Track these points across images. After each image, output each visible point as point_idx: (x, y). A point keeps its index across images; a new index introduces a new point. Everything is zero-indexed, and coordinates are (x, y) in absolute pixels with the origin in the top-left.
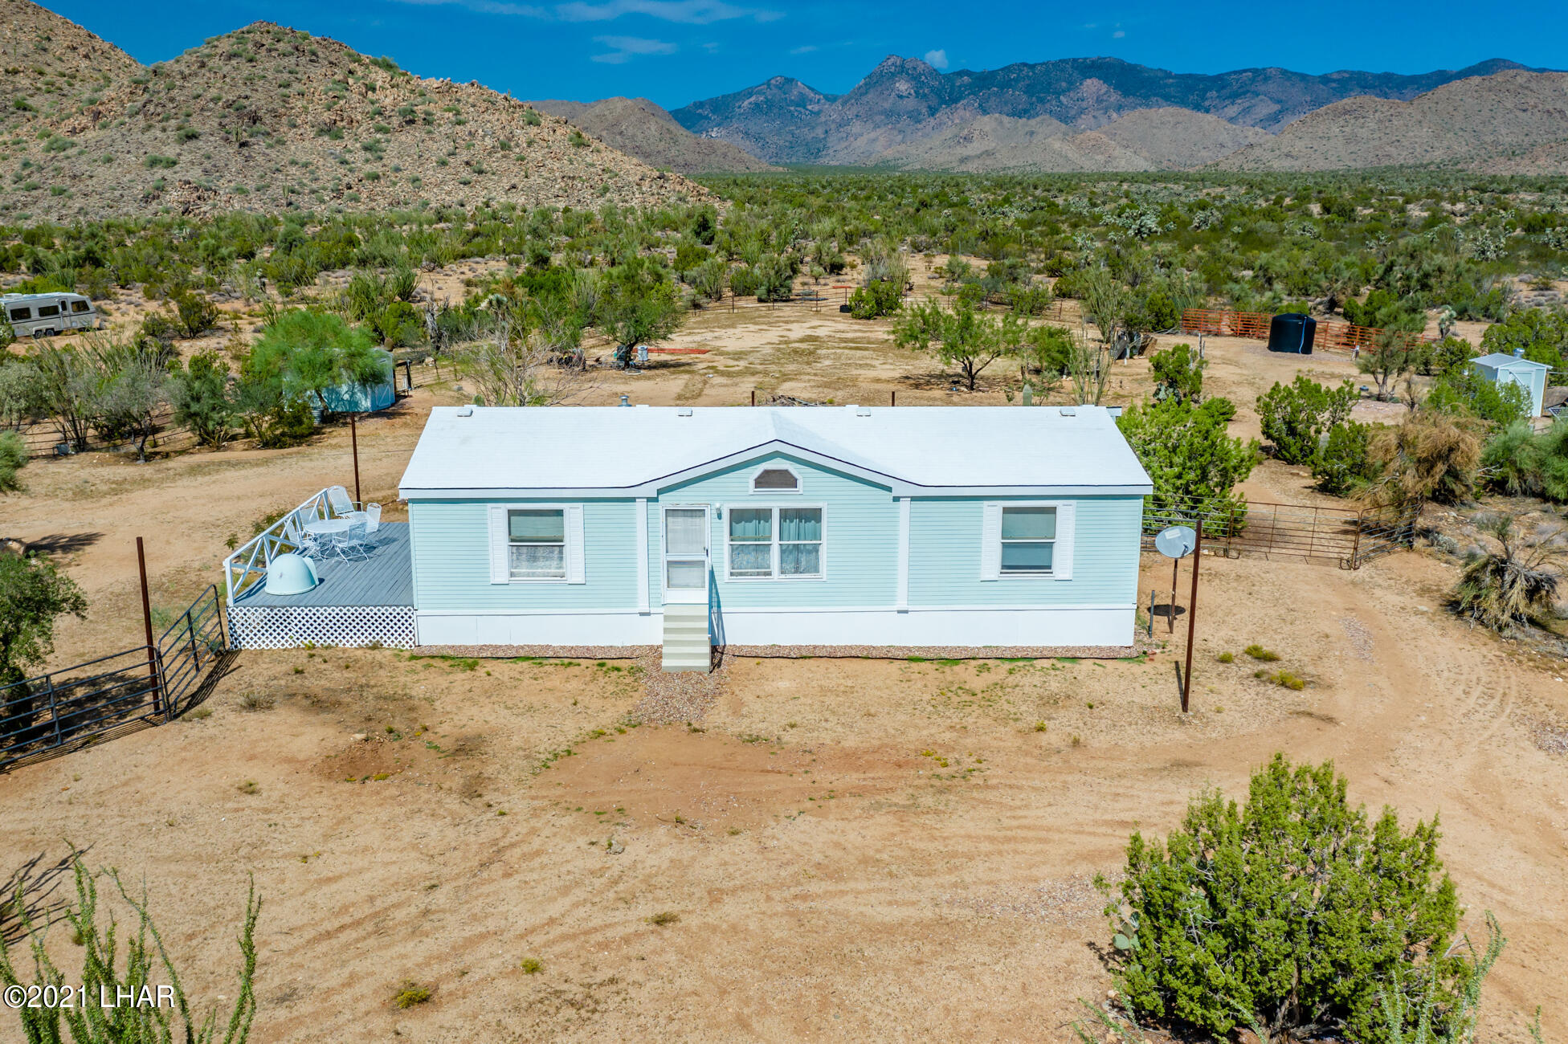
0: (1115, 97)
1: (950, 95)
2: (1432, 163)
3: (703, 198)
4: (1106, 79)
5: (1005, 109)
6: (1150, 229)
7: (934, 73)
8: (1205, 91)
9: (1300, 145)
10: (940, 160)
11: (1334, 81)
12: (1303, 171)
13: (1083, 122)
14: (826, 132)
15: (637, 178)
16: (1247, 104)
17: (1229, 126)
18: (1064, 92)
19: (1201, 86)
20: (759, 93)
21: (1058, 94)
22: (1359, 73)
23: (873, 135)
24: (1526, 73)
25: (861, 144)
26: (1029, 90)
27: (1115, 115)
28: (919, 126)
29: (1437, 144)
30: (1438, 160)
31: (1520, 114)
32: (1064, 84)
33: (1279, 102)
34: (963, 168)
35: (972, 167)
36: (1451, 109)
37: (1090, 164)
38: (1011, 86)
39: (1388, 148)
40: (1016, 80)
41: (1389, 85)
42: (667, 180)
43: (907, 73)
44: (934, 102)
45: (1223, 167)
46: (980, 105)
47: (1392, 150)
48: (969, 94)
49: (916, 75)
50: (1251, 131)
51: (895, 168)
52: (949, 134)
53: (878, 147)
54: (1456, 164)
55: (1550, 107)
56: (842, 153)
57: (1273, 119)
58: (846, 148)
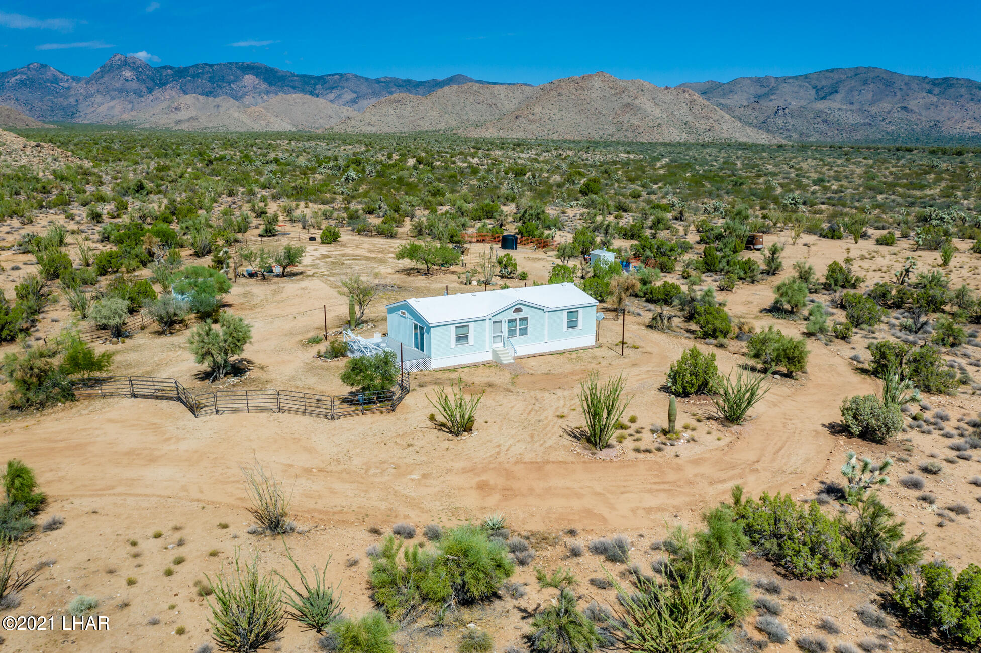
0: (264, 86)
1: (160, 80)
2: (441, 129)
3: (70, 159)
4: (257, 76)
5: (197, 91)
7: (147, 66)
8: (315, 85)
9: (374, 118)
10: (162, 121)
11: (383, 82)
13: (248, 100)
14: (77, 101)
15: (21, 146)
16: (339, 93)
17: (332, 106)
18: (233, 82)
19: (312, 82)
20: (21, 73)
21: (229, 83)
22: (394, 78)
23: (112, 104)
24: (477, 85)
25: (103, 109)
26: (211, 80)
27: (265, 97)
28: (143, 100)
29: (441, 120)
30: (443, 128)
31: (476, 105)
32: (232, 78)
33: (355, 92)
34: (179, 127)
35: (184, 126)
36: (446, 102)
37: (258, 126)
38: (199, 77)
39: (418, 121)
40: (202, 73)
41: (409, 86)
42: (43, 147)
43: (129, 66)
44: (151, 84)
45: (336, 129)
46: (181, 88)
47: (421, 123)
48: (173, 81)
49: (135, 67)
50: (344, 109)
51: (132, 127)
52: (164, 105)
53: (116, 111)
54: (452, 130)
55: (490, 103)
56: (91, 115)
57: (354, 102)
58: (93, 112)
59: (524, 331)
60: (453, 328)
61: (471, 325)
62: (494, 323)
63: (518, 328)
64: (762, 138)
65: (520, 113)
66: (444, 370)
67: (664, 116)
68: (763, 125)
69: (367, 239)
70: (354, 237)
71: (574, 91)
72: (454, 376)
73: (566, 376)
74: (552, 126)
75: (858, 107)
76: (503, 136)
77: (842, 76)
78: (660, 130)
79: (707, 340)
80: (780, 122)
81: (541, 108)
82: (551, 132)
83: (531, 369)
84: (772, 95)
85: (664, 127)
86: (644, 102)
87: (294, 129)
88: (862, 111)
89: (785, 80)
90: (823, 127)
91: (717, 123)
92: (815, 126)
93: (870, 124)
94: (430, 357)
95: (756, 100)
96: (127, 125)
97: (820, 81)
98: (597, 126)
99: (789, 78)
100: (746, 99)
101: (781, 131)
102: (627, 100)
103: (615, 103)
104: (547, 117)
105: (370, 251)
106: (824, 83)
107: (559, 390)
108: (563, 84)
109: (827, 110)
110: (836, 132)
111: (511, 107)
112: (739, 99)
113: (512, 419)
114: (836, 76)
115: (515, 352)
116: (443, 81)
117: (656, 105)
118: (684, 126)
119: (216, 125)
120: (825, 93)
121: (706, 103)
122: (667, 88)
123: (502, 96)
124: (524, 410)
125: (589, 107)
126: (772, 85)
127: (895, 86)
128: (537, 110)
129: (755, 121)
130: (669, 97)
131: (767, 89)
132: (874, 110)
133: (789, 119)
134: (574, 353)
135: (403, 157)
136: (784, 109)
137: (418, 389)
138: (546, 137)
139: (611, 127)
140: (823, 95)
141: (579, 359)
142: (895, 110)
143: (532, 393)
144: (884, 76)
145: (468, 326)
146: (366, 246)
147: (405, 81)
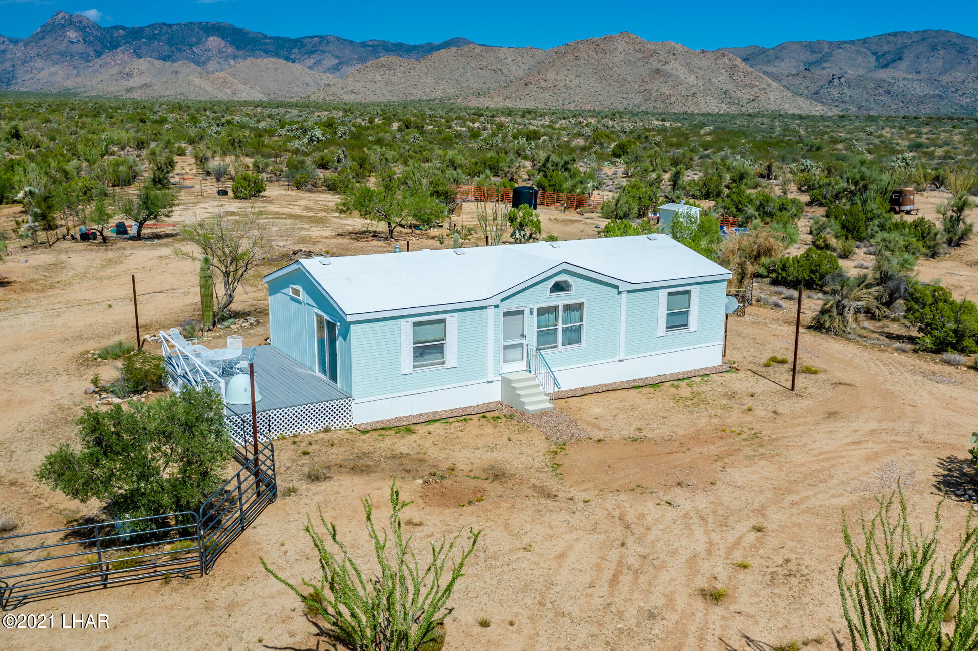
0: (231, 50)
1: (110, 42)
2: (436, 99)
4: (223, 37)
5: (154, 54)
6: (318, 138)
7: (95, 26)
8: (290, 48)
9: (358, 86)
10: (111, 89)
11: (369, 46)
12: (363, 102)
13: (212, 65)
14: (13, 66)
16: (318, 59)
17: (310, 72)
18: (195, 44)
19: (288, 45)
21: (191, 46)
22: (383, 41)
23: (53, 69)
24: (479, 47)
25: (43, 74)
26: (170, 42)
27: (232, 62)
28: (90, 64)
29: (437, 87)
30: (439, 97)
31: (480, 71)
32: (194, 39)
33: (337, 57)
34: (130, 95)
35: (136, 95)
36: (442, 66)
37: (224, 94)
38: (155, 39)
39: (410, 89)
40: (159, 34)
41: (400, 49)
43: (74, 25)
44: (98, 47)
45: (313, 98)
46: (135, 51)
47: (414, 91)
48: (125, 43)
49: (83, 27)
50: (324, 76)
51: (76, 94)
52: (114, 70)
53: (58, 78)
54: (450, 99)
55: (495, 67)
56: (29, 82)
57: (336, 68)
58: (32, 78)
59: (574, 336)
60: (406, 327)
61: (452, 321)
62: (506, 314)
63: (560, 326)
64: (816, 109)
65: (530, 79)
66: (383, 428)
67: (700, 84)
68: (816, 96)
69: (308, 195)
70: (289, 193)
71: (594, 54)
72: (404, 445)
73: (683, 445)
74: (567, 94)
75: (927, 77)
76: (510, 106)
77: (906, 40)
78: (695, 100)
79: (945, 356)
80: (835, 92)
81: (555, 73)
82: (566, 102)
83: (594, 425)
84: (825, 61)
85: (700, 96)
86: (677, 68)
87: (265, 99)
88: (931, 81)
89: (840, 44)
90: (886, 99)
91: (762, 92)
92: (876, 98)
93: (941, 96)
94: (349, 396)
95: (806, 67)
96: (70, 93)
97: (882, 46)
98: (621, 95)
99: (846, 42)
100: (795, 67)
101: (837, 104)
102: (656, 65)
103: (643, 68)
104: (562, 84)
105: (307, 208)
106: (886, 48)
107: (678, 490)
108: (580, 46)
109: (889, 80)
110: (902, 105)
111: (519, 73)
112: (786, 66)
113: (566, 606)
114: (900, 41)
115: (556, 382)
116: (439, 45)
117: (691, 71)
118: (724, 96)
119: (172, 93)
120: (886, 60)
121: (749, 69)
122: (703, 51)
123: (509, 60)
124: (598, 568)
125: (611, 72)
126: (825, 50)
127: (970, 51)
128: (550, 75)
129: (806, 92)
130: (706, 62)
131: (820, 55)
132: (946, 79)
133: (846, 90)
134: (683, 384)
135: (388, 120)
136: (840, 78)
137: (303, 487)
138: (560, 107)
139: (637, 96)
140: (885, 62)
141: (698, 399)
142: (970, 79)
143: (611, 502)
144: (955, 40)
145: (443, 321)
146: (303, 203)
147: (395, 44)
